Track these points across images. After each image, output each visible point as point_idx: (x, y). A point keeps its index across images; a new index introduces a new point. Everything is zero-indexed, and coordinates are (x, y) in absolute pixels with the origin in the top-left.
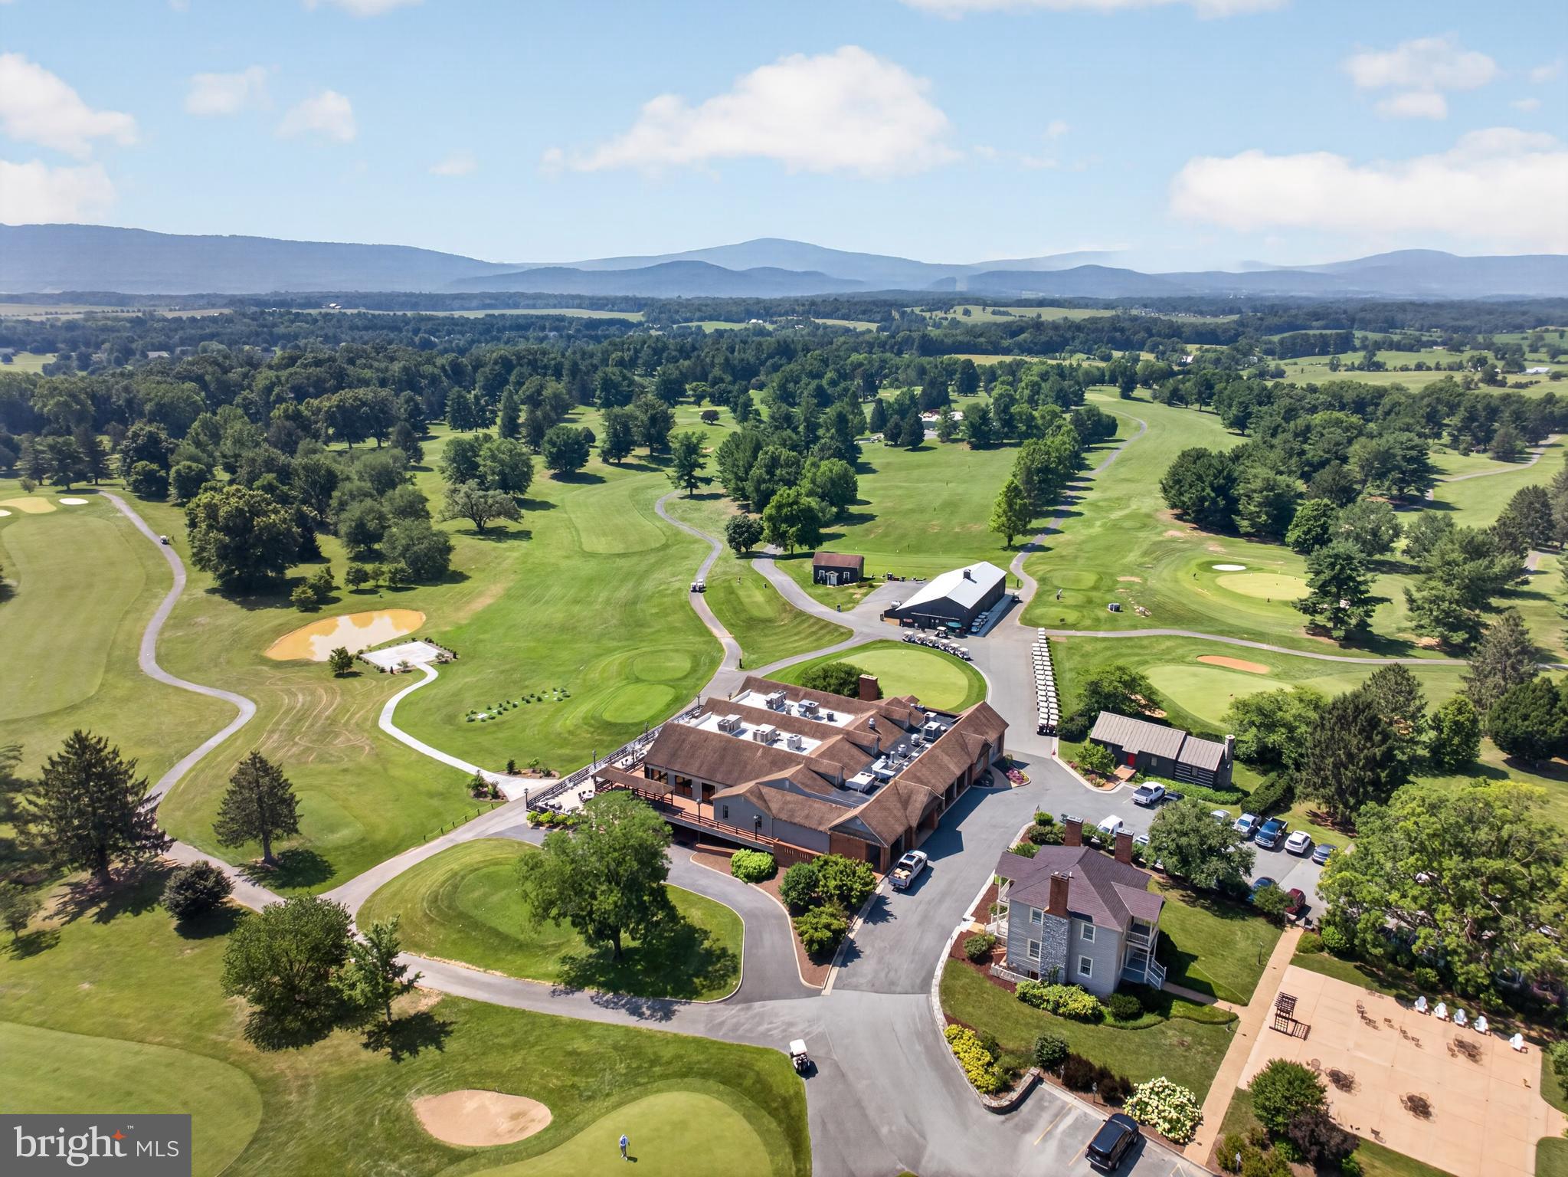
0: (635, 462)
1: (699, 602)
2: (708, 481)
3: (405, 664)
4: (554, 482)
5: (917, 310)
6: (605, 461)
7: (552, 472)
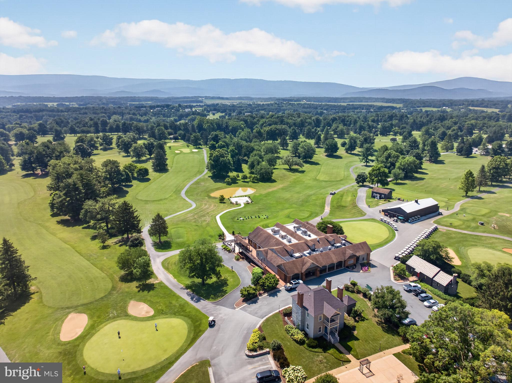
1: (329, 198)
3: (237, 202)
4: (326, 157)
6: (347, 152)
7: (326, 154)
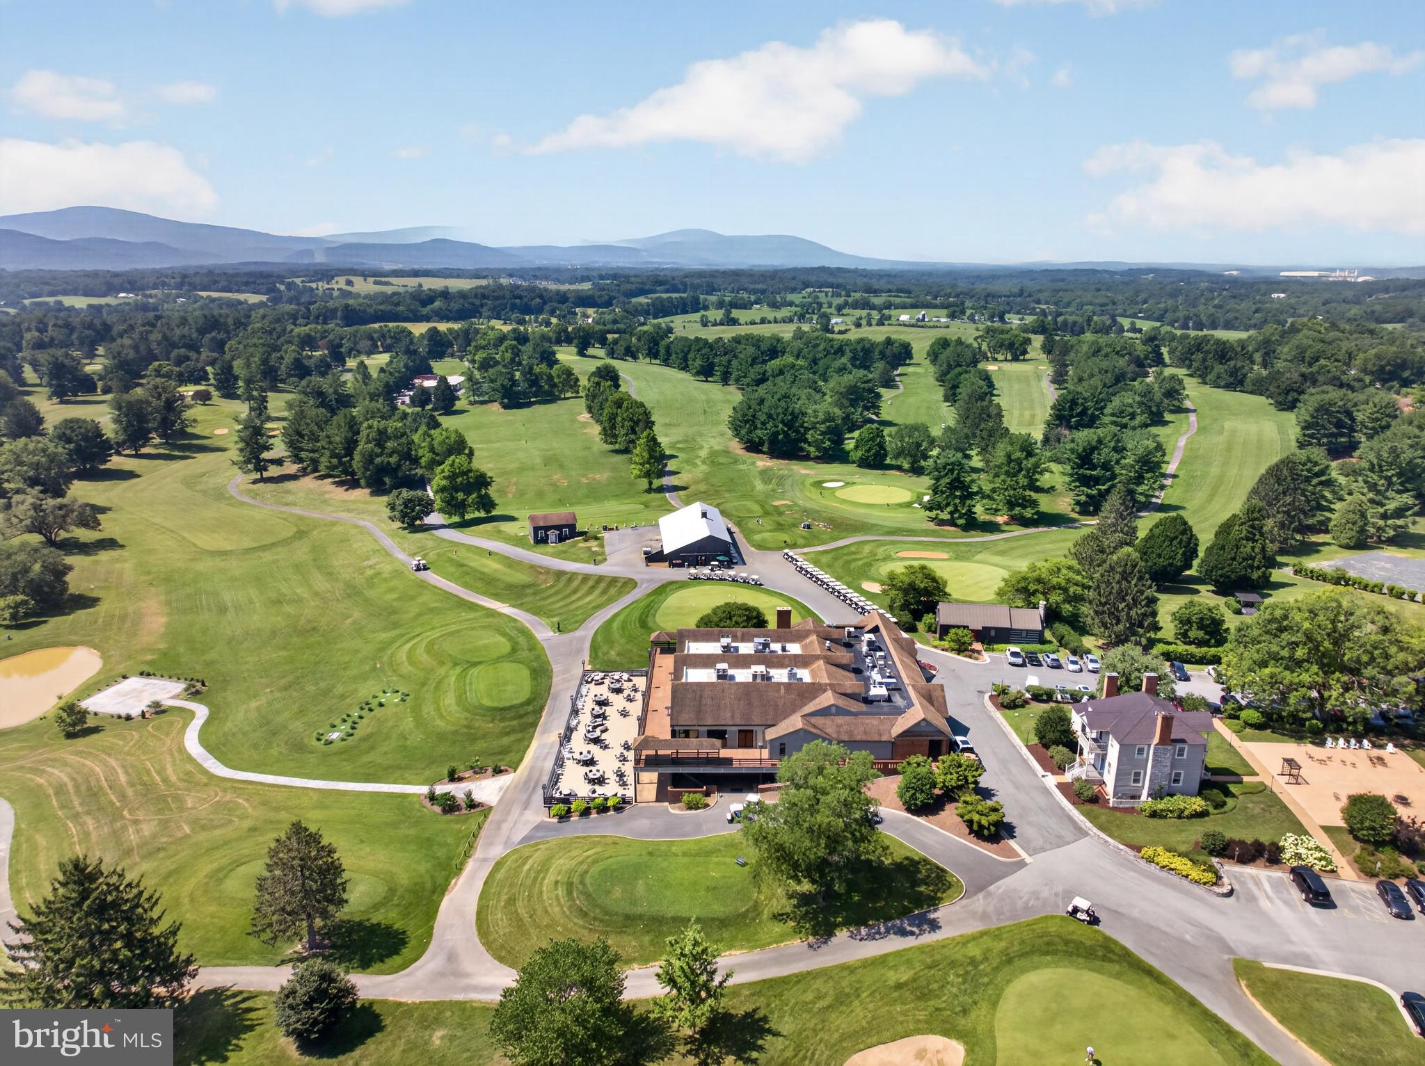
0: (153, 451)
2: (279, 462)
3: (156, 705)
5: (298, 281)
6: (118, 453)
